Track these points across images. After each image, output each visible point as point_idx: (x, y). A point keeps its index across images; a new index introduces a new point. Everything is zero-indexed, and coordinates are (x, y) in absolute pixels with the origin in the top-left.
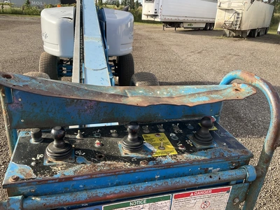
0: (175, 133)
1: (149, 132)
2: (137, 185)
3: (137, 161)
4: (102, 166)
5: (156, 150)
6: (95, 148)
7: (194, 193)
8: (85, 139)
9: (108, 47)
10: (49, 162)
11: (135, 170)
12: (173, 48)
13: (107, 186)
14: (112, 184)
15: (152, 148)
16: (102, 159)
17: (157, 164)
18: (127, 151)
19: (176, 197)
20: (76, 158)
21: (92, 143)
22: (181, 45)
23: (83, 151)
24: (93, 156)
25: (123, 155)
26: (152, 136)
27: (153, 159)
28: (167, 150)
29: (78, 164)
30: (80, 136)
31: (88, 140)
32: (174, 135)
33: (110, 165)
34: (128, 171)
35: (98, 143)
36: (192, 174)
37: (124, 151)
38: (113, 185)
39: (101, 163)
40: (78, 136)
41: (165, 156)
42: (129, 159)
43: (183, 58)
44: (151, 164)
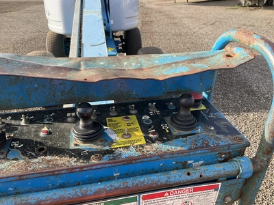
0: (149, 115)
1: (116, 114)
2: (85, 188)
3: (87, 156)
5: (118, 138)
6: (39, 137)
7: (169, 193)
8: (31, 126)
9: (112, 22)
13: (47, 189)
14: (53, 185)
15: (113, 136)
16: (41, 153)
17: (114, 158)
18: (79, 142)
19: (144, 198)
20: (9, 151)
21: (37, 131)
22: (192, 18)
23: (21, 141)
24: (32, 148)
25: (72, 146)
26: (119, 119)
27: (111, 152)
28: (133, 138)
29: (8, 160)
30: (25, 122)
31: (34, 127)
32: (148, 117)
34: (71, 170)
35: (44, 132)
36: (164, 170)
37: (75, 142)
38: (55, 187)
40: (23, 123)
41: (127, 148)
42: (77, 153)
43: (195, 30)
44: (105, 159)
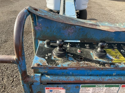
0: (124, 50)
1: (107, 48)
2: (103, 77)
3: (104, 64)
4: (83, 64)
5: (114, 59)
6: (78, 53)
8: (72, 48)
10: (55, 58)
11: (103, 69)
12: (107, 8)
13: (85, 75)
14: (87, 74)
15: (111, 57)
16: (82, 60)
17: (116, 67)
18: (97, 57)
19: (123, 86)
20: (68, 57)
21: (76, 51)
23: (72, 54)
24: (77, 57)
25: (94, 59)
26: (110, 50)
27: (113, 64)
28: (120, 59)
29: (69, 61)
30: (69, 46)
31: (74, 49)
32: (124, 51)
33: (87, 64)
34: (98, 69)
35: (79, 51)
37: (95, 57)
38: (88, 75)
39: (82, 62)
40: (68, 46)
41: (120, 63)
42: (98, 62)
43: (112, 13)
44: (112, 66)
